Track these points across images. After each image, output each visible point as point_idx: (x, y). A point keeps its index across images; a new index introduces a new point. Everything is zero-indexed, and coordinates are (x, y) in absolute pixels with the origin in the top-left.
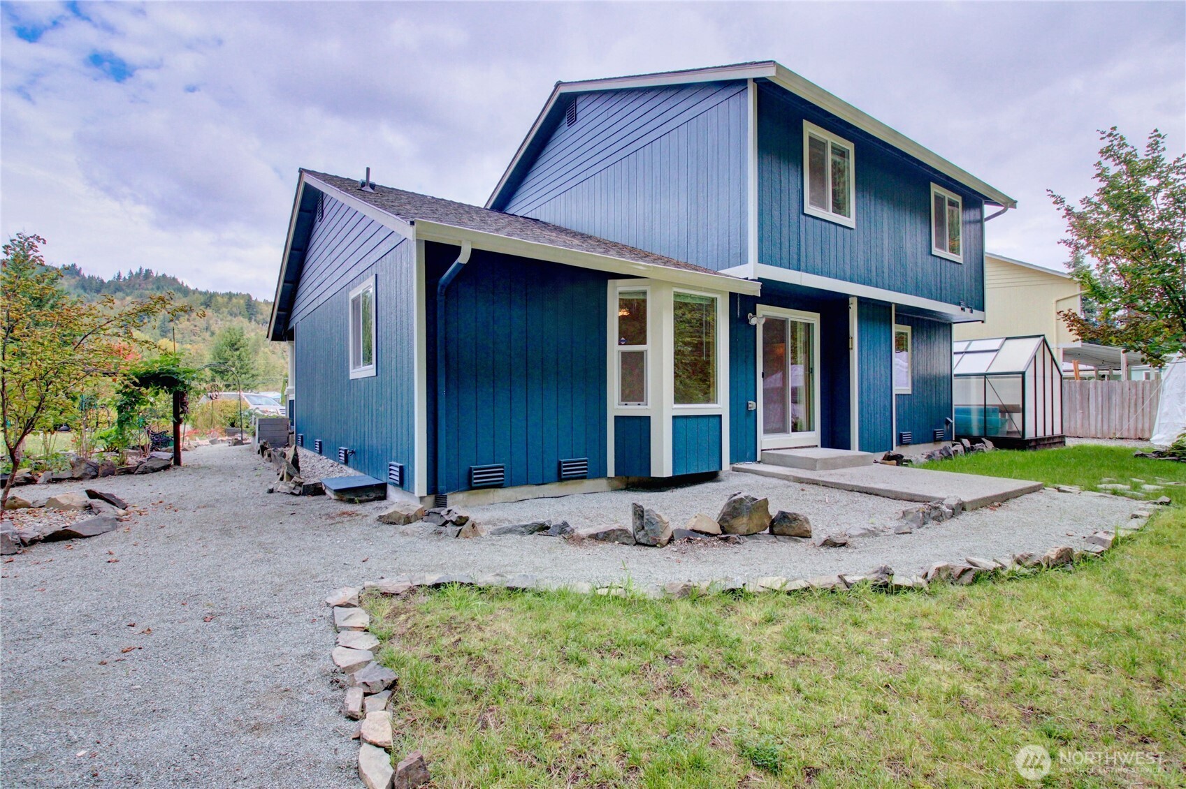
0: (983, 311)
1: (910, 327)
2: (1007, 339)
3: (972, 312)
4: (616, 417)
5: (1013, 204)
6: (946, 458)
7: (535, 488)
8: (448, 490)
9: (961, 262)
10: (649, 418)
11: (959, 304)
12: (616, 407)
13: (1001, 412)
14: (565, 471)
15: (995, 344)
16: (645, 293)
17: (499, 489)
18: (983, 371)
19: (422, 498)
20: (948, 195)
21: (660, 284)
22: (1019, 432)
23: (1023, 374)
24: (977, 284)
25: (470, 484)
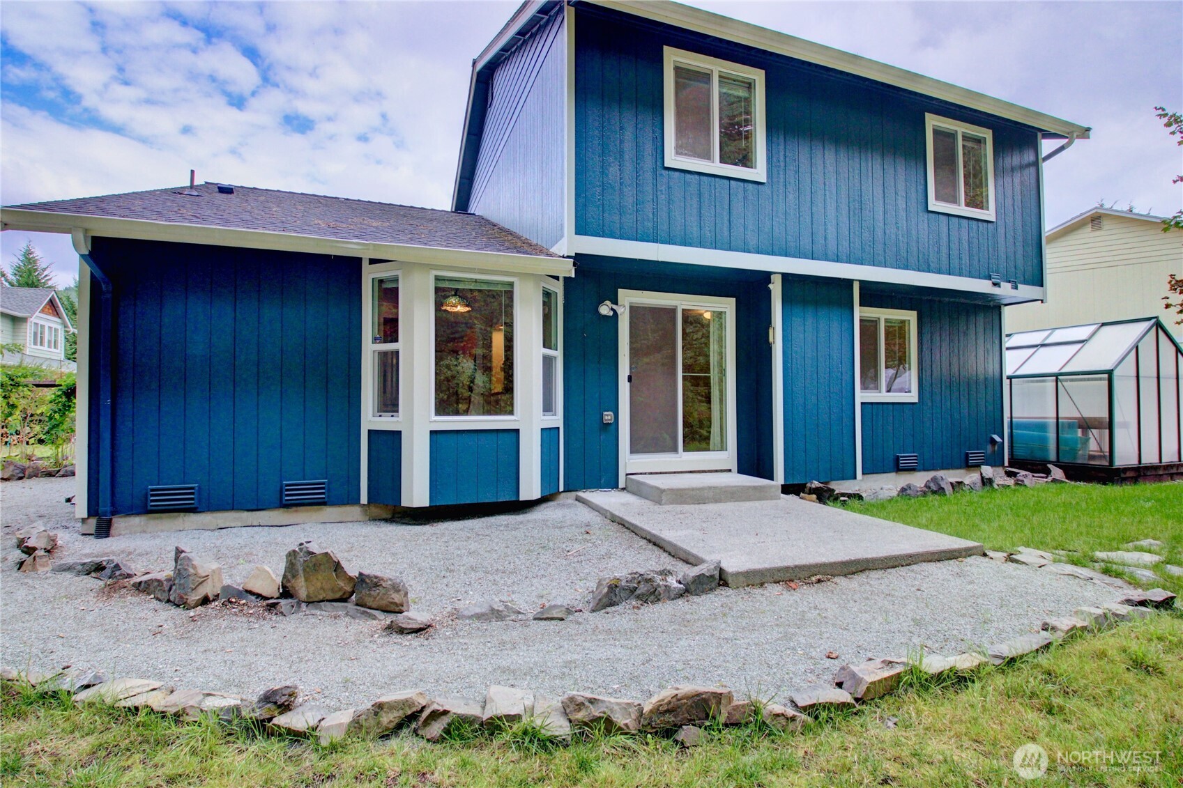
0: (1042, 285)
1: (915, 313)
2: (1103, 324)
3: (1016, 288)
4: (370, 432)
5: (1085, 132)
6: (934, 492)
7: (245, 515)
8: (114, 513)
9: (993, 218)
10: (400, 432)
11: (989, 278)
12: (371, 419)
13: (1080, 427)
14: (287, 495)
15: (1082, 333)
16: (396, 280)
17: (192, 514)
18: (1055, 370)
19: (84, 520)
20: (960, 128)
21: (409, 266)
22: (1104, 457)
23: (1110, 373)
24: (1029, 249)
25: (146, 508)
